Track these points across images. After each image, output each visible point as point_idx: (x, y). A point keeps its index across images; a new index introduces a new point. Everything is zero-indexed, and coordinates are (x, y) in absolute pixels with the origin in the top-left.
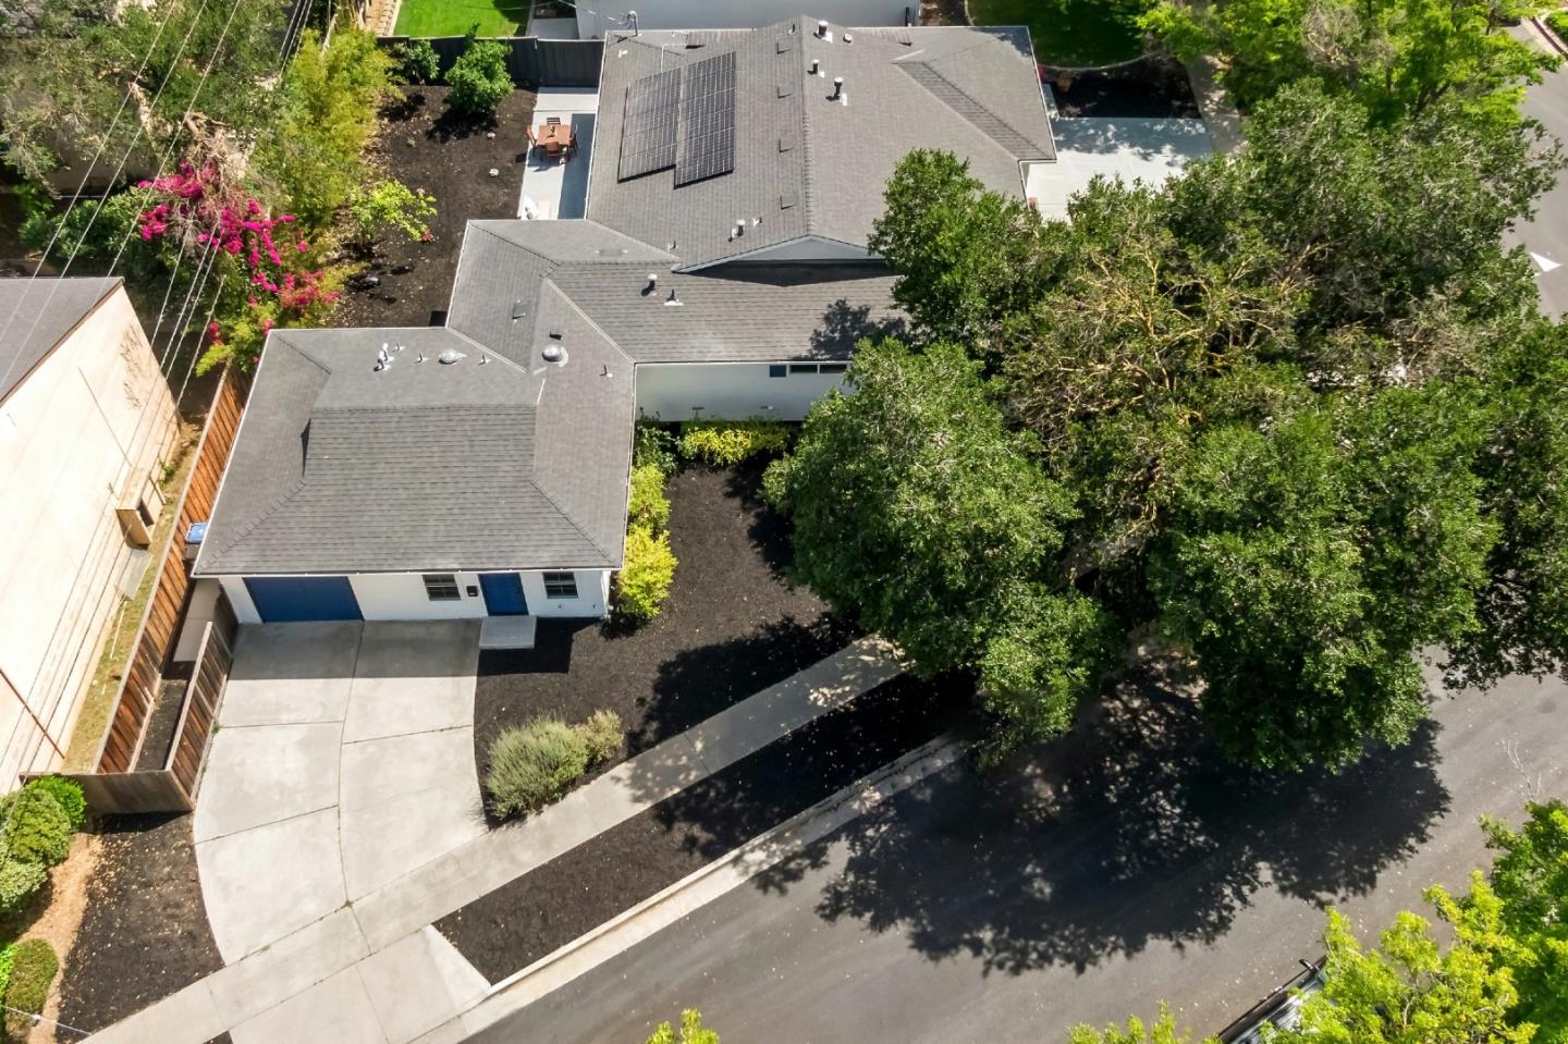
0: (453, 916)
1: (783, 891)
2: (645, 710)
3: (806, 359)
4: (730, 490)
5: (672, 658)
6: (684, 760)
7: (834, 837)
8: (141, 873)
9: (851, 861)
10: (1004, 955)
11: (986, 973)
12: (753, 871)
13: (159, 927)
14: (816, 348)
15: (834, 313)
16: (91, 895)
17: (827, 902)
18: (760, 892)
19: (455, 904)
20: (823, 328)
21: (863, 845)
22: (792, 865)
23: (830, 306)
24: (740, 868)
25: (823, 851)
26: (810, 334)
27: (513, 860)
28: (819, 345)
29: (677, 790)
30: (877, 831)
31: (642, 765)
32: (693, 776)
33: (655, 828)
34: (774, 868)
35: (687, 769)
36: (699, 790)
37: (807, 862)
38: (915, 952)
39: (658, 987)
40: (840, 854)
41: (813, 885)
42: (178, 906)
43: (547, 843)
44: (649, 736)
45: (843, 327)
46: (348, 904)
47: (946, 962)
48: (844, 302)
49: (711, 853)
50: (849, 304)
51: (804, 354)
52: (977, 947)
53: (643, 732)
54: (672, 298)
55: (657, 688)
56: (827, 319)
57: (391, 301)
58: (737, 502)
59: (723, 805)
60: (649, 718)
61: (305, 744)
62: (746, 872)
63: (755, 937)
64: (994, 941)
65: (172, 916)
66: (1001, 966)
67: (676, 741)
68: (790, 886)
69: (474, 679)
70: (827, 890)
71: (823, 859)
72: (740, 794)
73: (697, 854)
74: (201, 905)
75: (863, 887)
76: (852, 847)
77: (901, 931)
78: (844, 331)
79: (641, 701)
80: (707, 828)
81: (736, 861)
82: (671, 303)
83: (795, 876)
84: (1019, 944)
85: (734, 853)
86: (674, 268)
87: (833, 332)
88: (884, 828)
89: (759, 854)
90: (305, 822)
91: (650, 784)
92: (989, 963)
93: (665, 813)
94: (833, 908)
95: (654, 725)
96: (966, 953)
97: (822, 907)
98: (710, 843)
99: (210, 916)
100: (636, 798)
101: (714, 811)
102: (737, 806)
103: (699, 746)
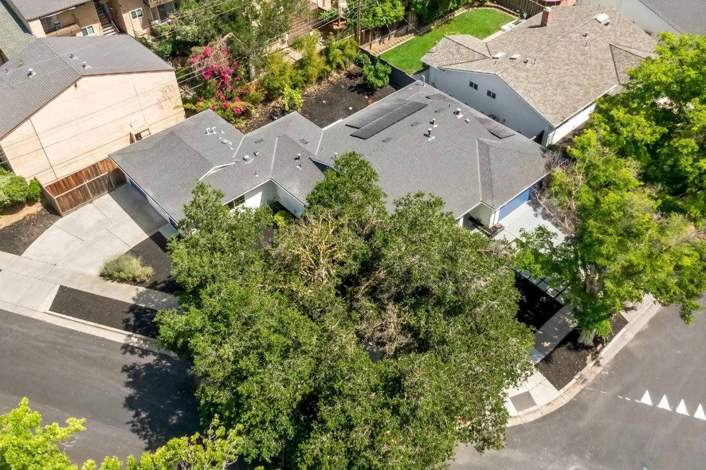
1: (124, 354)
2: (167, 279)
6: (156, 301)
7: (155, 354)
8: (37, 222)
9: (149, 364)
10: (138, 424)
11: (128, 423)
12: (128, 342)
13: (23, 236)
16: (25, 218)
17: (129, 366)
18: (121, 349)
21: (157, 363)
22: (137, 350)
24: (126, 338)
25: (148, 355)
27: (92, 287)
29: (144, 306)
30: (166, 363)
31: (147, 293)
32: (152, 306)
34: (132, 346)
35: (153, 302)
37: (141, 353)
38: (124, 399)
39: (71, 346)
40: (150, 359)
41: (133, 359)
42: (32, 235)
44: (158, 287)
46: (55, 265)
47: (126, 410)
49: (127, 328)
52: (137, 415)
53: (159, 284)
54: (300, 166)
60: (164, 282)
61: (99, 221)
62: (126, 341)
63: (104, 358)
64: (143, 419)
65: (28, 236)
66: (133, 426)
67: (161, 294)
68: (128, 354)
69: (147, 237)
70: (134, 364)
71: (144, 356)
73: (124, 325)
74: (35, 239)
75: (140, 372)
76: (154, 361)
77: (130, 391)
79: (169, 276)
80: (135, 321)
81: (129, 336)
82: (298, 167)
83: (133, 353)
84: (147, 426)
85: (131, 333)
86: (312, 157)
88: (168, 364)
89: (136, 340)
90: (75, 239)
91: (141, 298)
92: (133, 422)
93: (133, 308)
94: (126, 369)
95: (163, 285)
96: (133, 413)
97: (126, 366)
98: (130, 325)
99: (34, 243)
100: (134, 299)
101: (143, 319)
102: (149, 323)
103: (164, 300)
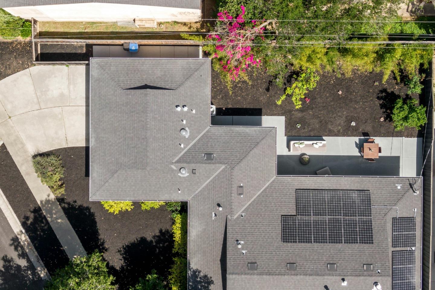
0: (6, 148)
1: (11, 245)
2: (72, 203)
3: (189, 266)
4: (163, 231)
5: (92, 211)
6: (54, 216)
7: (29, 261)
8: (19, 55)
9: (21, 266)
12: (19, 236)
13: (3, 64)
14: (194, 271)
15: (208, 279)
17: (8, 258)
18: (11, 238)
19: (9, 149)
20: (202, 274)
21: (25, 270)
22: (19, 248)
23: (211, 278)
24: (20, 233)
25: (24, 258)
26: (199, 269)
27: (22, 164)
28: (195, 272)
29: (45, 214)
30: (30, 274)
31: (53, 203)
32: (49, 219)
33: (32, 207)
34: (19, 243)
35: (51, 217)
36: (44, 221)
37: (20, 253)
40: (23, 263)
41: (13, 254)
42: (10, 68)
43: (28, 174)
44: (63, 205)
45: (202, 282)
48: (213, 283)
49: (24, 224)
50: (212, 285)
51: (191, 266)
53: (64, 203)
54: (216, 215)
55: (80, 206)
56: (206, 276)
57: (268, 90)
58: (158, 234)
59: (39, 228)
60: (69, 204)
61: (62, 95)
62: (18, 234)
65: (6, 67)
67: (62, 213)
68: (13, 247)
69: (85, 146)
70: (12, 258)
71: (21, 258)
72: (42, 234)
73: (23, 220)
74: (10, 75)
75: (12, 269)
76: (25, 266)
78: (200, 282)
79: (75, 202)
80: (31, 223)
81: (21, 231)
82: (214, 215)
83: (16, 249)
85: (24, 231)
86: (229, 217)
87: (200, 278)
88: (31, 277)
89: (24, 238)
90: (36, 100)
91: (47, 206)
93: (37, 211)
94: (5, 259)
95: (66, 206)
97: (6, 256)
98: (27, 224)
99: (7, 78)
100: (41, 202)
101: (37, 226)
102: (38, 233)
103: (59, 221)
